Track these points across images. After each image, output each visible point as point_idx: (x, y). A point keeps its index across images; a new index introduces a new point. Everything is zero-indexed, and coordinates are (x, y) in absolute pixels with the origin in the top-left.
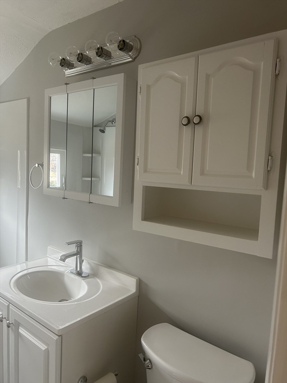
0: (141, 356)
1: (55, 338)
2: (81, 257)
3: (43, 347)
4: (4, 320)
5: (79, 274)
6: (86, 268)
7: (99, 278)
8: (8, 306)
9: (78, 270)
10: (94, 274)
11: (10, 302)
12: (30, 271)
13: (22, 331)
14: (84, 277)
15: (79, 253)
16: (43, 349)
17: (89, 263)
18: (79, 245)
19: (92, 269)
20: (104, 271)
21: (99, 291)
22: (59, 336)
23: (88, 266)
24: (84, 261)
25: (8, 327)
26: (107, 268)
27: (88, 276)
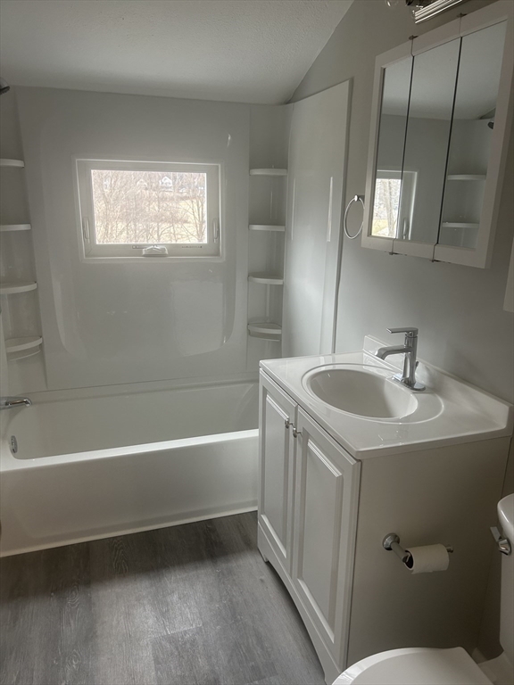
0: (494, 530)
1: (353, 462)
2: (413, 357)
3: (336, 473)
4: (291, 426)
5: (409, 383)
6: (421, 376)
7: (441, 395)
8: (296, 408)
9: (408, 376)
10: (435, 388)
11: (299, 404)
12: (337, 367)
13: (311, 445)
14: (416, 390)
15: (410, 349)
16: (337, 475)
17: (427, 368)
18: (412, 336)
19: (432, 379)
20: (452, 385)
21: (437, 414)
22: (358, 461)
23: (425, 373)
24: (420, 364)
25: (295, 436)
26: (460, 381)
27: (424, 389)
